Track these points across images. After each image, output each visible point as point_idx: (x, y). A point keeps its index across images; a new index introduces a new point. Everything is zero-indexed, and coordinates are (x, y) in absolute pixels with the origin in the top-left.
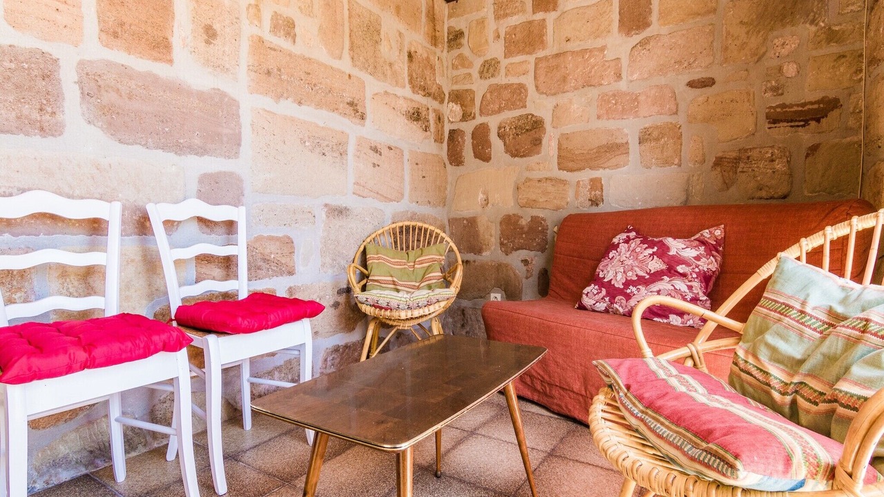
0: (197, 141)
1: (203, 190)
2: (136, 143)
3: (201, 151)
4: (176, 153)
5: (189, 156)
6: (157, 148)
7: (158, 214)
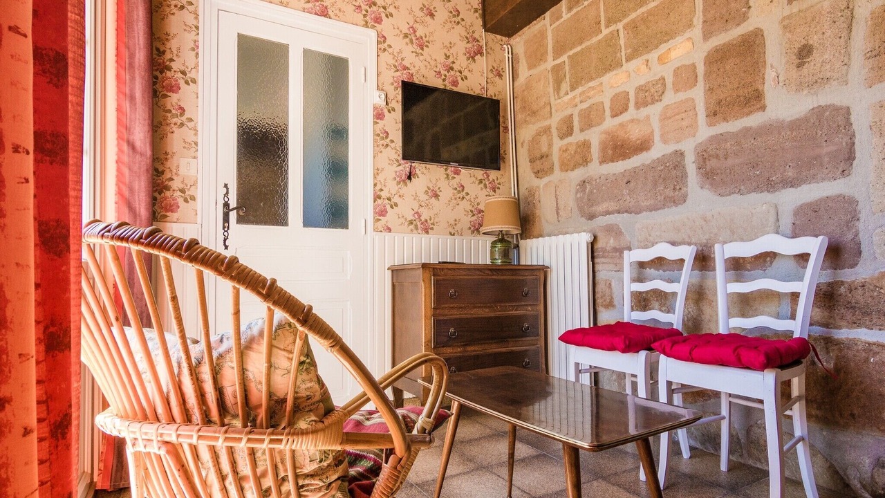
0: (790, 173)
1: (797, 222)
2: (733, 193)
3: (793, 183)
4: (768, 191)
5: (783, 191)
6: (749, 192)
7: (723, 252)
